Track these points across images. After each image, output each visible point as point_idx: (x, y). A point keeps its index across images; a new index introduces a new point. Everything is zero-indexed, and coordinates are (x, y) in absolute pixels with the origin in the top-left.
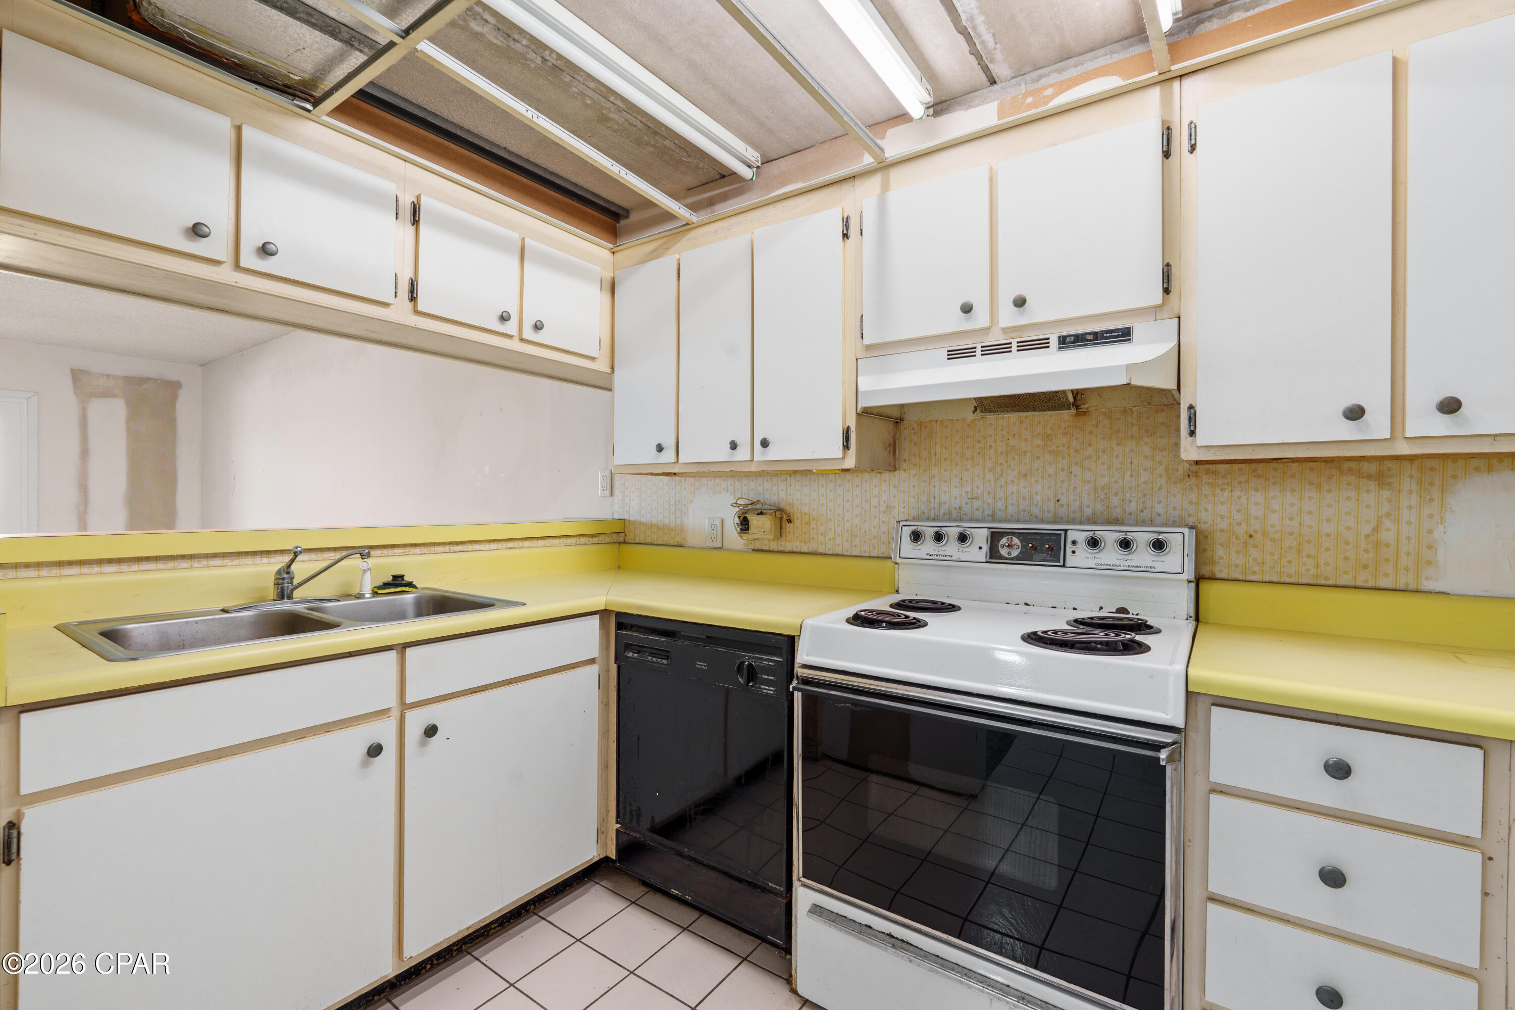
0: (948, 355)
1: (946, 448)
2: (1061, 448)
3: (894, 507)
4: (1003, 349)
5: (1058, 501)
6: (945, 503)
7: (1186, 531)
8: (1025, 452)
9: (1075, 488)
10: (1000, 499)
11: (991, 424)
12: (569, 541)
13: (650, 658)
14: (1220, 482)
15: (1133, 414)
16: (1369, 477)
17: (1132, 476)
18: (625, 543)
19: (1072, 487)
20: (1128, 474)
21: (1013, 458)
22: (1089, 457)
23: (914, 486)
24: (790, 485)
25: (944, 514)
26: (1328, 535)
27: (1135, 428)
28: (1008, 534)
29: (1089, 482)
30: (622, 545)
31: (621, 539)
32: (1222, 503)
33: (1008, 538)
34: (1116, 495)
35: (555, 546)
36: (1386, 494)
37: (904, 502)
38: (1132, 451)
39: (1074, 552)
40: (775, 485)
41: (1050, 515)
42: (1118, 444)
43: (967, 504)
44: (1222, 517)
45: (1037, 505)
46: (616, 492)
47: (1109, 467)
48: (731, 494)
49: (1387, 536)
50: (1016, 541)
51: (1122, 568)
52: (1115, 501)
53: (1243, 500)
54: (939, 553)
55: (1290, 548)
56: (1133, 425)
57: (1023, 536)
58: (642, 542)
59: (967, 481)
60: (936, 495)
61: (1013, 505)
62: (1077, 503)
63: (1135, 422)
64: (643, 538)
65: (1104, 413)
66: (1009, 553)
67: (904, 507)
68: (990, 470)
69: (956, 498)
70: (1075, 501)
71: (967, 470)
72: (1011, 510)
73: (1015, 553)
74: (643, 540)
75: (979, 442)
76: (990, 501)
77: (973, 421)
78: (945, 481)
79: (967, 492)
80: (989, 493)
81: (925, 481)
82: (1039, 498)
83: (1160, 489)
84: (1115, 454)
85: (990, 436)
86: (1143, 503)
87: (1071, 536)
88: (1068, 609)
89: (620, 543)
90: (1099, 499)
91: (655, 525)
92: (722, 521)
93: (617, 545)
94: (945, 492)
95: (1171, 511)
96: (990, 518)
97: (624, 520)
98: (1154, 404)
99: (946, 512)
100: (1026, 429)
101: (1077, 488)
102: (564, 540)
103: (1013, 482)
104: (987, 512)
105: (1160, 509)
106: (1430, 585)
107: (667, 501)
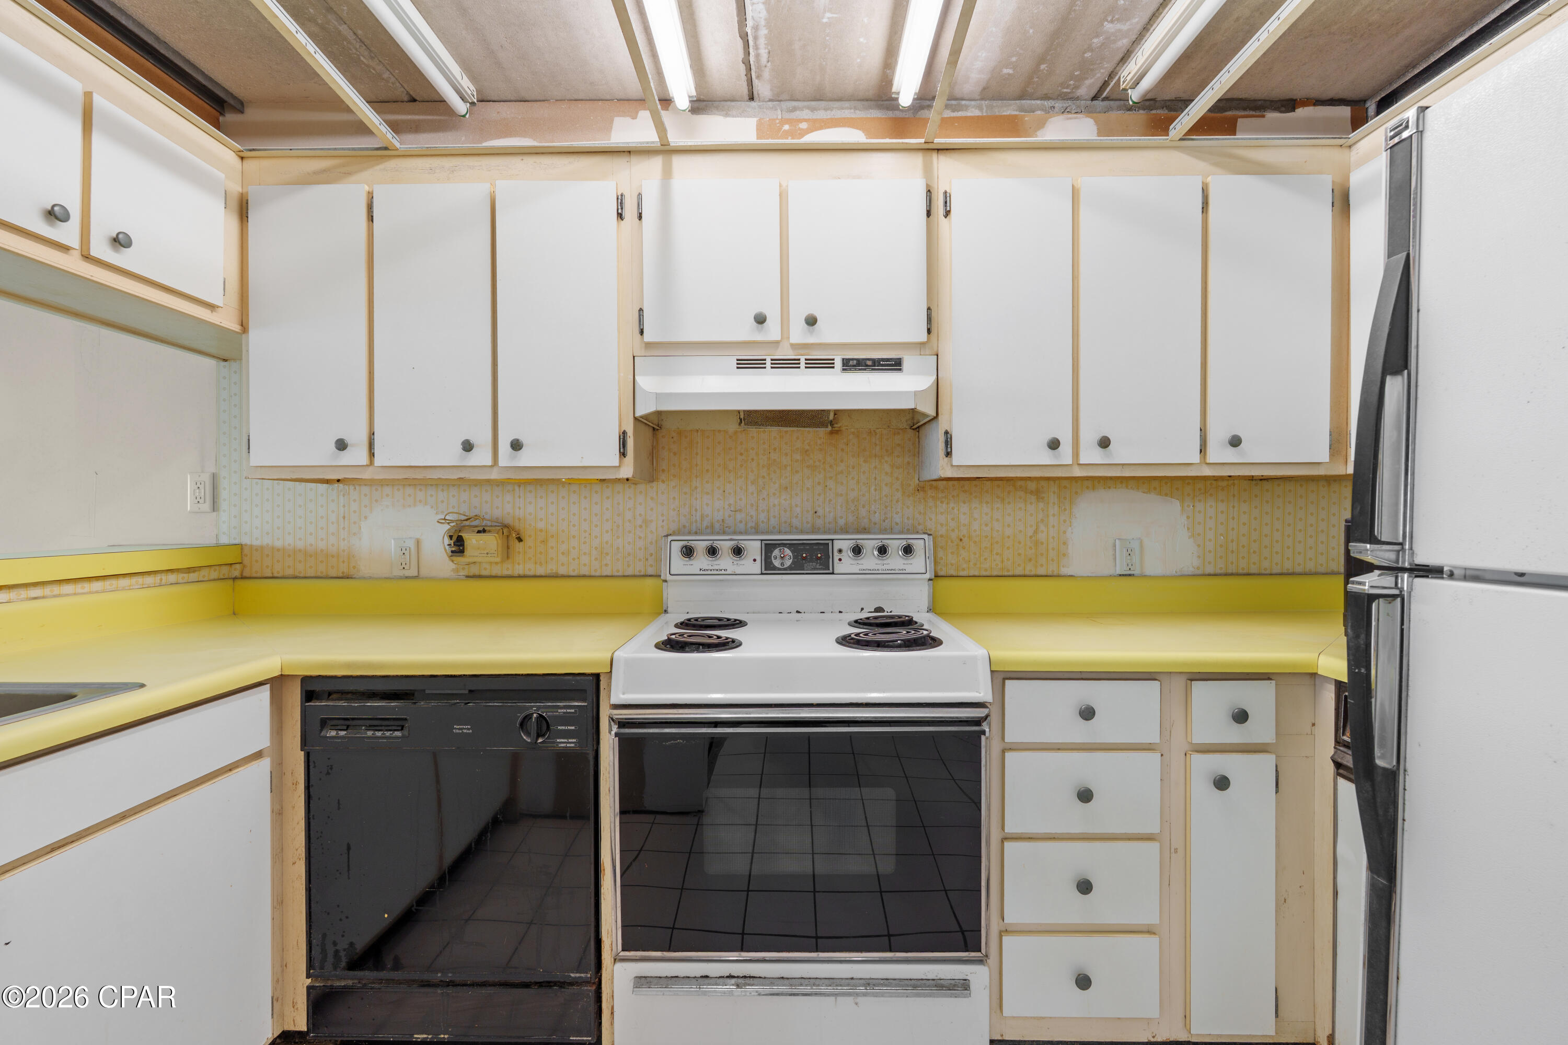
0: (738, 364)
1: (708, 460)
2: (817, 463)
3: (651, 521)
4: (792, 364)
5: (816, 512)
6: (707, 516)
7: (926, 537)
8: (786, 466)
9: (830, 500)
10: (763, 511)
11: (753, 437)
12: (149, 580)
13: (370, 733)
14: (940, 496)
15: (876, 435)
16: (1031, 492)
17: (876, 490)
18: (243, 578)
19: (828, 499)
20: (873, 488)
21: (775, 472)
22: (842, 472)
23: (674, 498)
24: (520, 497)
25: (707, 527)
26: (1009, 537)
27: (878, 448)
28: (780, 545)
29: (841, 495)
30: (241, 583)
31: (237, 573)
32: (942, 513)
33: (780, 550)
34: (864, 507)
35: (124, 589)
36: (1041, 505)
37: (662, 515)
38: (876, 468)
39: (840, 560)
40: (498, 496)
41: (809, 526)
42: (865, 461)
43: (730, 516)
44: (942, 525)
45: (797, 517)
46: (223, 505)
47: (858, 482)
48: (432, 507)
49: (1042, 536)
50: (787, 551)
51: (880, 572)
52: (863, 512)
53: (955, 510)
54: (711, 568)
55: (986, 548)
56: (876, 444)
57: (793, 546)
58: (276, 575)
59: (730, 494)
60: (698, 508)
61: (775, 517)
62: (832, 514)
63: (877, 442)
64: (278, 570)
65: (853, 433)
66: (782, 564)
67: (663, 521)
68: (752, 483)
69: (719, 511)
70: (830, 512)
71: (730, 482)
72: (773, 522)
73: (788, 563)
74: (278, 572)
75: (741, 454)
76: (753, 513)
77: (736, 432)
78: (707, 493)
79: (730, 505)
80: (752, 505)
81: (686, 493)
82: (798, 510)
83: (897, 501)
84: (862, 471)
85: (753, 449)
86: (885, 514)
87: (838, 545)
88: (835, 612)
89: (235, 579)
90: (850, 511)
91: (300, 551)
92: (418, 542)
93: (231, 582)
94: (707, 505)
95: (906, 521)
96: (753, 530)
97: (241, 546)
98: (892, 427)
99: (709, 525)
100: (786, 443)
101: (831, 500)
102: (140, 580)
103: (774, 494)
104: (750, 524)
105: (897, 519)
106: (1065, 571)
107: (322, 517)
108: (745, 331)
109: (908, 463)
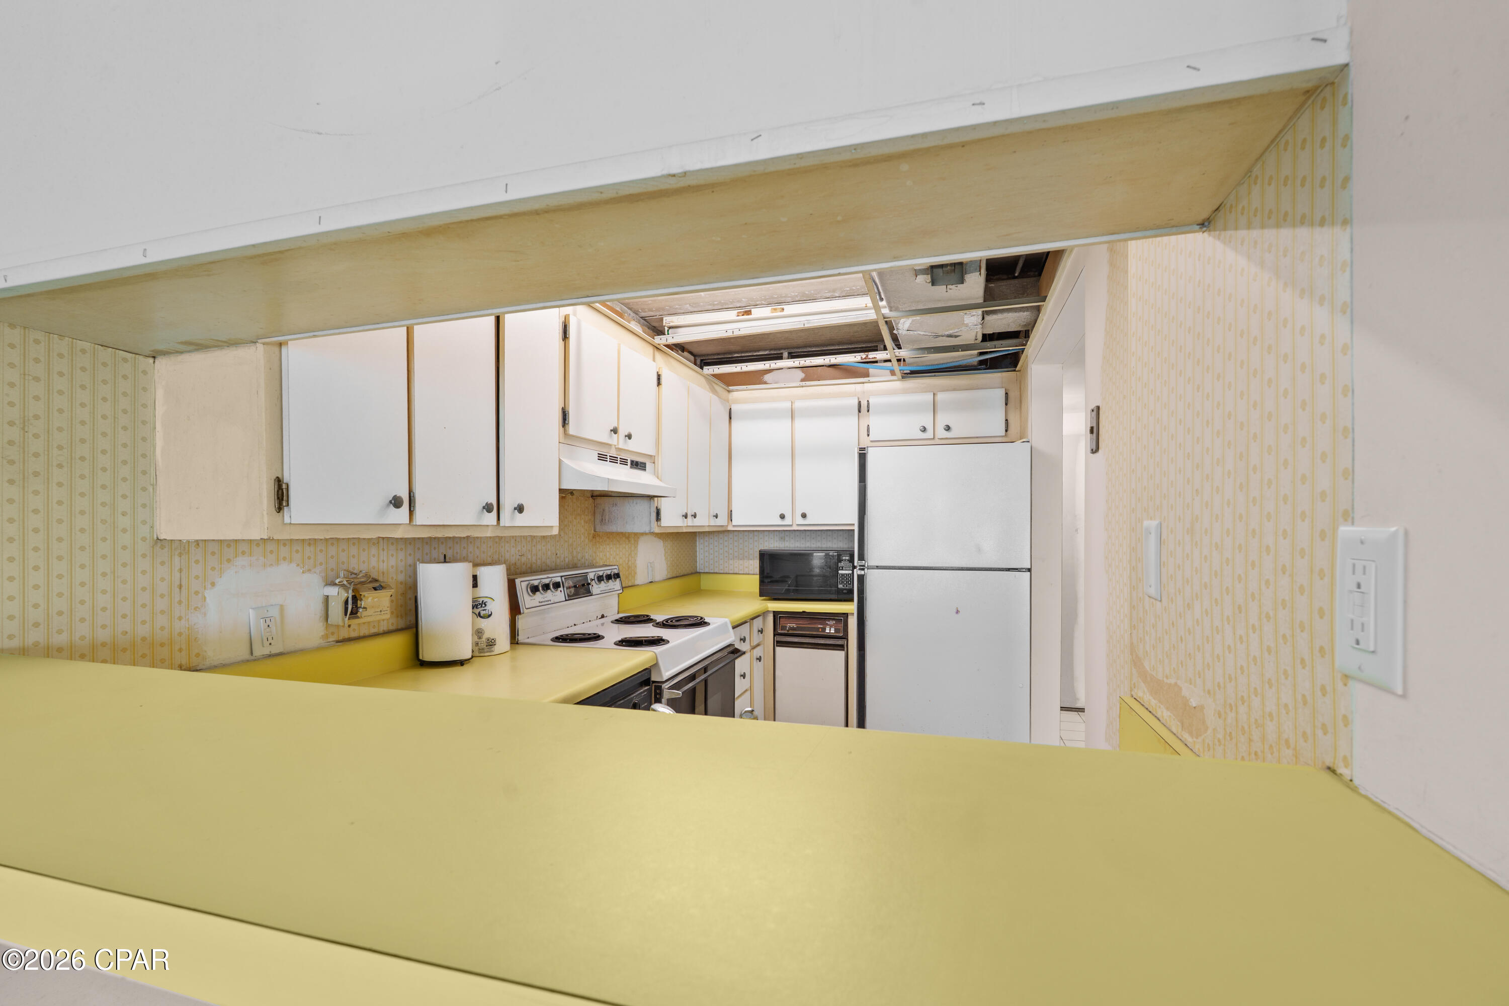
0: (599, 457)
4: (614, 460)
5: (557, 554)
6: (507, 560)
7: (617, 567)
10: (534, 555)
14: (601, 541)
16: (627, 538)
19: (561, 545)
20: (578, 536)
22: (566, 526)
24: (383, 550)
27: (580, 509)
28: (568, 579)
29: (567, 541)
32: (601, 552)
33: (568, 582)
34: (575, 549)
36: (630, 545)
38: (579, 523)
39: (593, 586)
40: (364, 550)
41: (554, 564)
42: (575, 518)
43: (519, 560)
44: (601, 559)
45: (549, 558)
47: (573, 532)
48: (298, 565)
49: (630, 563)
50: (571, 583)
52: (575, 553)
53: (606, 550)
54: (544, 600)
56: (579, 507)
59: (518, 542)
60: (503, 554)
61: (539, 559)
66: (570, 592)
70: (562, 554)
72: (538, 563)
73: (574, 591)
76: (530, 557)
78: (507, 542)
79: (519, 551)
80: (529, 550)
81: (496, 542)
82: (549, 553)
83: (587, 545)
86: (583, 553)
87: (590, 576)
90: (570, 552)
91: (104, 645)
92: (282, 608)
94: (507, 551)
101: (563, 545)
103: (539, 542)
104: (528, 565)
105: (587, 557)
106: (637, 583)
107: (144, 589)
108: (603, 436)
109: (590, 519)
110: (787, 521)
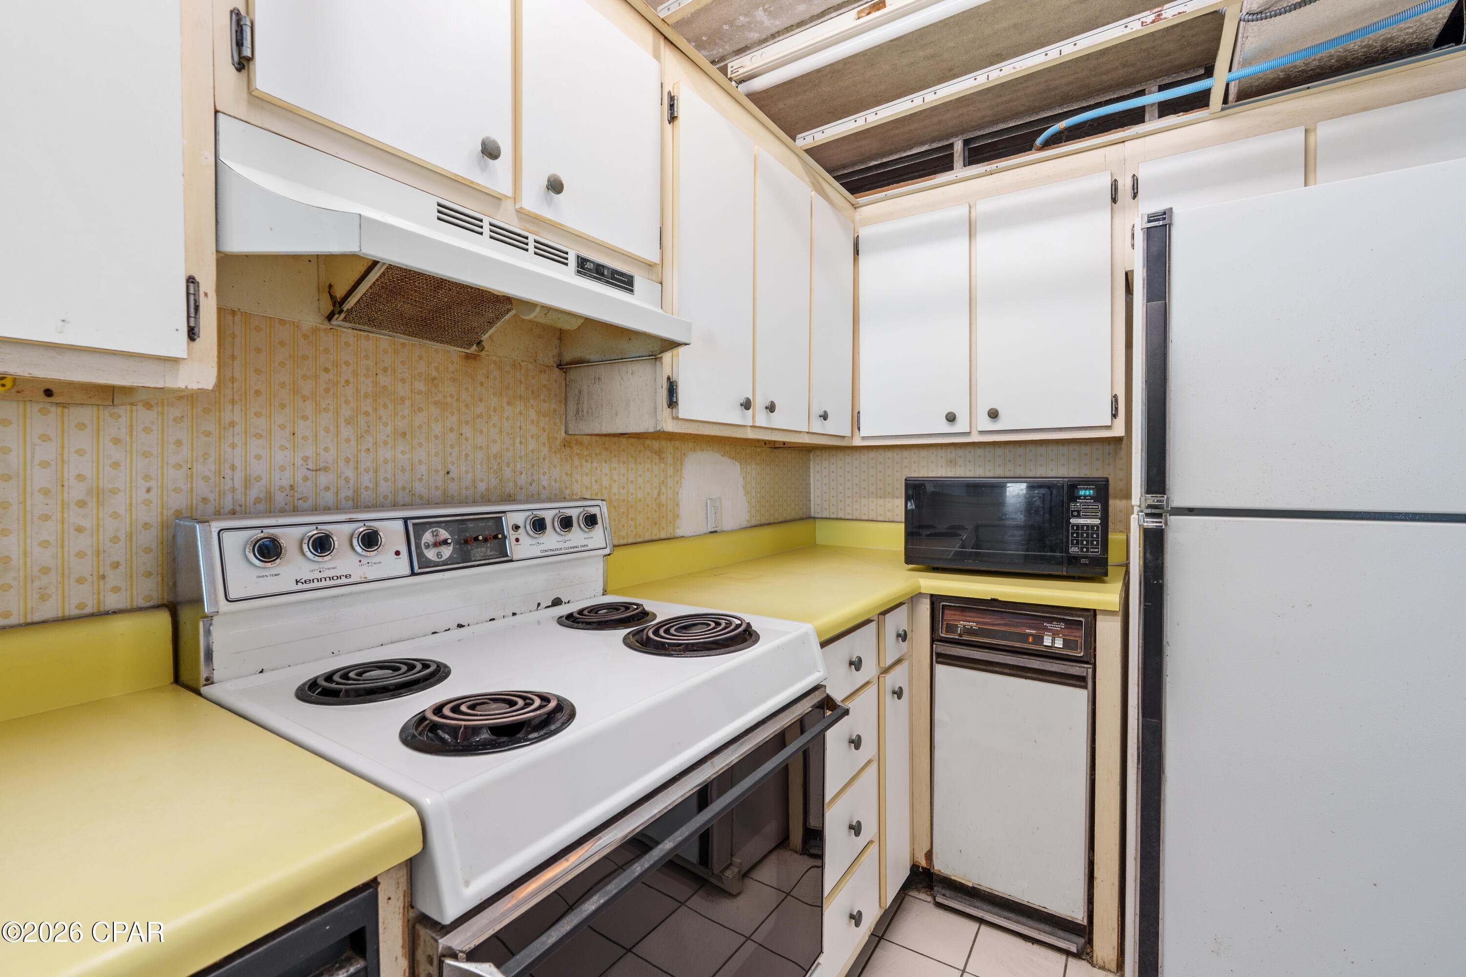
0: (438, 211)
1: (258, 371)
2: (449, 400)
3: (114, 492)
4: (517, 241)
5: (448, 473)
6: (258, 479)
7: (599, 503)
8: (403, 399)
9: (467, 455)
10: (367, 471)
11: (347, 344)
14: (585, 454)
15: (521, 369)
16: (656, 452)
17: (521, 443)
19: (464, 453)
20: (518, 440)
21: (385, 406)
22: (480, 416)
23: (179, 443)
25: (258, 501)
26: (640, 500)
27: (523, 386)
28: (430, 524)
29: (481, 448)
32: (587, 474)
33: (432, 532)
34: (508, 465)
36: (662, 465)
37: (147, 477)
38: (520, 413)
39: (517, 540)
41: (439, 493)
42: (509, 403)
43: (306, 479)
44: (587, 488)
45: (421, 480)
47: (501, 431)
49: (663, 498)
50: (444, 534)
52: (508, 473)
53: (598, 471)
54: (318, 576)
55: (623, 513)
56: (521, 383)
57: (457, 524)
59: (305, 438)
60: (237, 463)
61: (386, 480)
62: (470, 476)
63: (523, 380)
65: (495, 362)
66: (439, 555)
67: (148, 491)
68: (348, 422)
69: (282, 469)
70: (467, 472)
71: (305, 418)
72: (384, 488)
73: (447, 552)
75: (327, 370)
76: (350, 473)
77: (315, 330)
78: (258, 436)
79: (306, 459)
80: (347, 460)
81: (208, 434)
82: (423, 469)
83: (544, 459)
84: (505, 416)
85: (347, 363)
86: (532, 475)
87: (509, 520)
88: (508, 616)
90: (492, 471)
94: (258, 457)
95: (553, 484)
96: (350, 503)
98: (539, 362)
99: (262, 496)
100: (403, 363)
101: (469, 455)
103: (385, 443)
104: (345, 493)
105: (545, 482)
106: (679, 533)
109: (555, 411)
110: (961, 426)
